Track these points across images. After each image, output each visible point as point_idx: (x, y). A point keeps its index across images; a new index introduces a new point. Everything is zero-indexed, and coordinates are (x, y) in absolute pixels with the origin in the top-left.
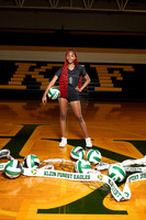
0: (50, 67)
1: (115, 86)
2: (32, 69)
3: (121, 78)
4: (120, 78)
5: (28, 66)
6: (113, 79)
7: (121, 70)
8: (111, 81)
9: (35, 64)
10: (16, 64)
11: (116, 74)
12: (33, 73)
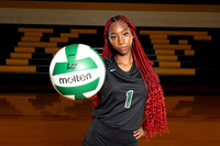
1: (183, 66)
2: (45, 38)
3: (192, 53)
4: (190, 52)
5: (39, 33)
6: (179, 53)
7: (190, 39)
8: (176, 57)
9: (51, 31)
10: (20, 30)
11: (183, 45)
12: (49, 44)
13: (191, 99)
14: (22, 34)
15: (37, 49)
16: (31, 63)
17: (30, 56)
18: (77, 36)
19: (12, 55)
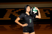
0: (20, 10)
8: (45, 15)
9: (14, 9)
10: (7, 10)
17: (9, 16)
18: (18, 12)
19: (5, 16)
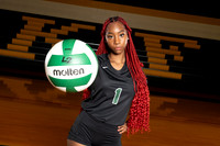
1: (171, 70)
2: (47, 29)
3: (181, 59)
4: (179, 58)
5: (42, 23)
6: (169, 58)
7: (181, 46)
8: (166, 61)
9: (53, 22)
10: (24, 18)
11: (174, 50)
12: (49, 35)
13: (175, 101)
14: (26, 22)
15: (38, 38)
16: (31, 50)
17: (30, 43)
18: (76, 30)
19: (14, 40)
